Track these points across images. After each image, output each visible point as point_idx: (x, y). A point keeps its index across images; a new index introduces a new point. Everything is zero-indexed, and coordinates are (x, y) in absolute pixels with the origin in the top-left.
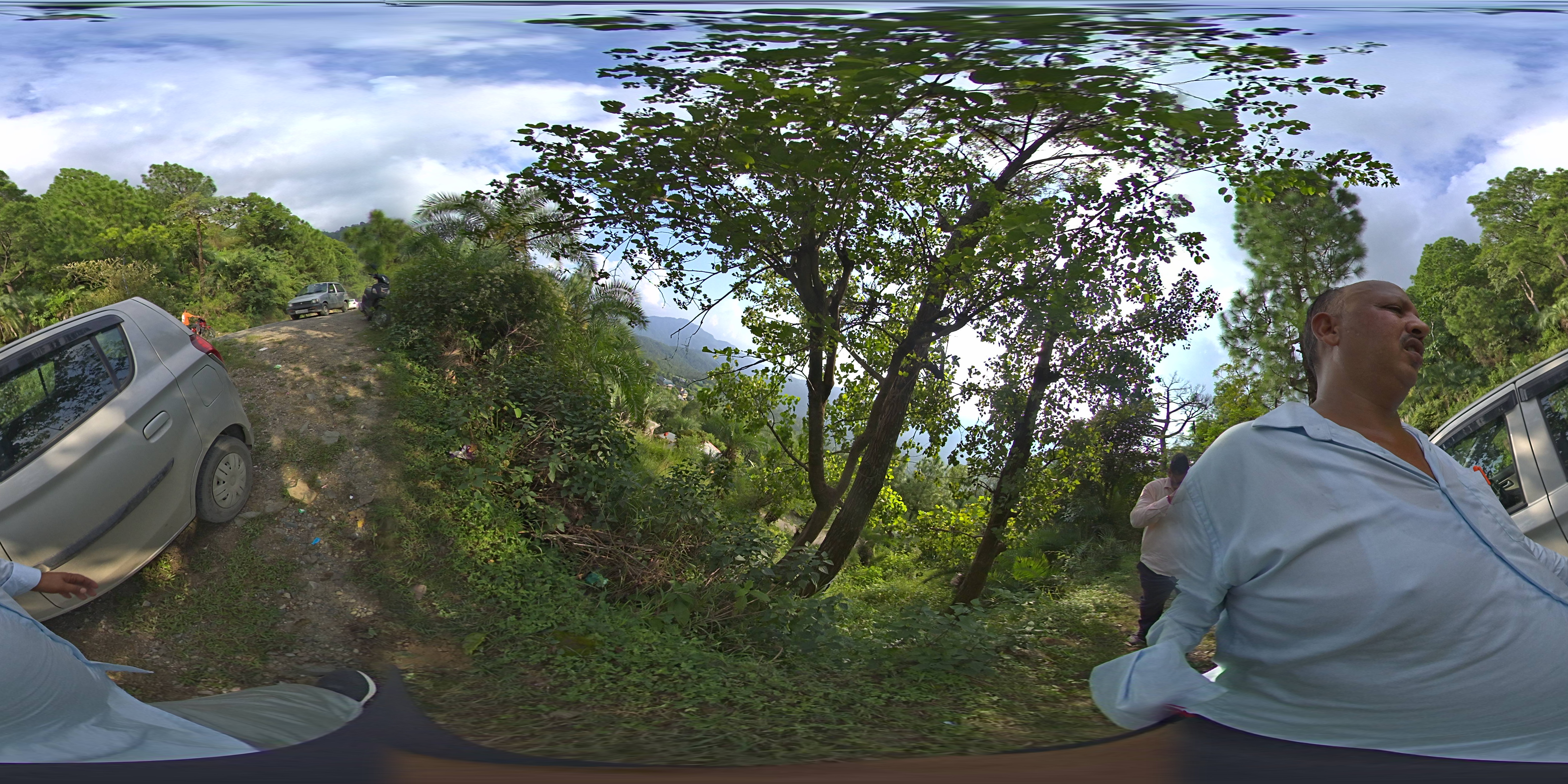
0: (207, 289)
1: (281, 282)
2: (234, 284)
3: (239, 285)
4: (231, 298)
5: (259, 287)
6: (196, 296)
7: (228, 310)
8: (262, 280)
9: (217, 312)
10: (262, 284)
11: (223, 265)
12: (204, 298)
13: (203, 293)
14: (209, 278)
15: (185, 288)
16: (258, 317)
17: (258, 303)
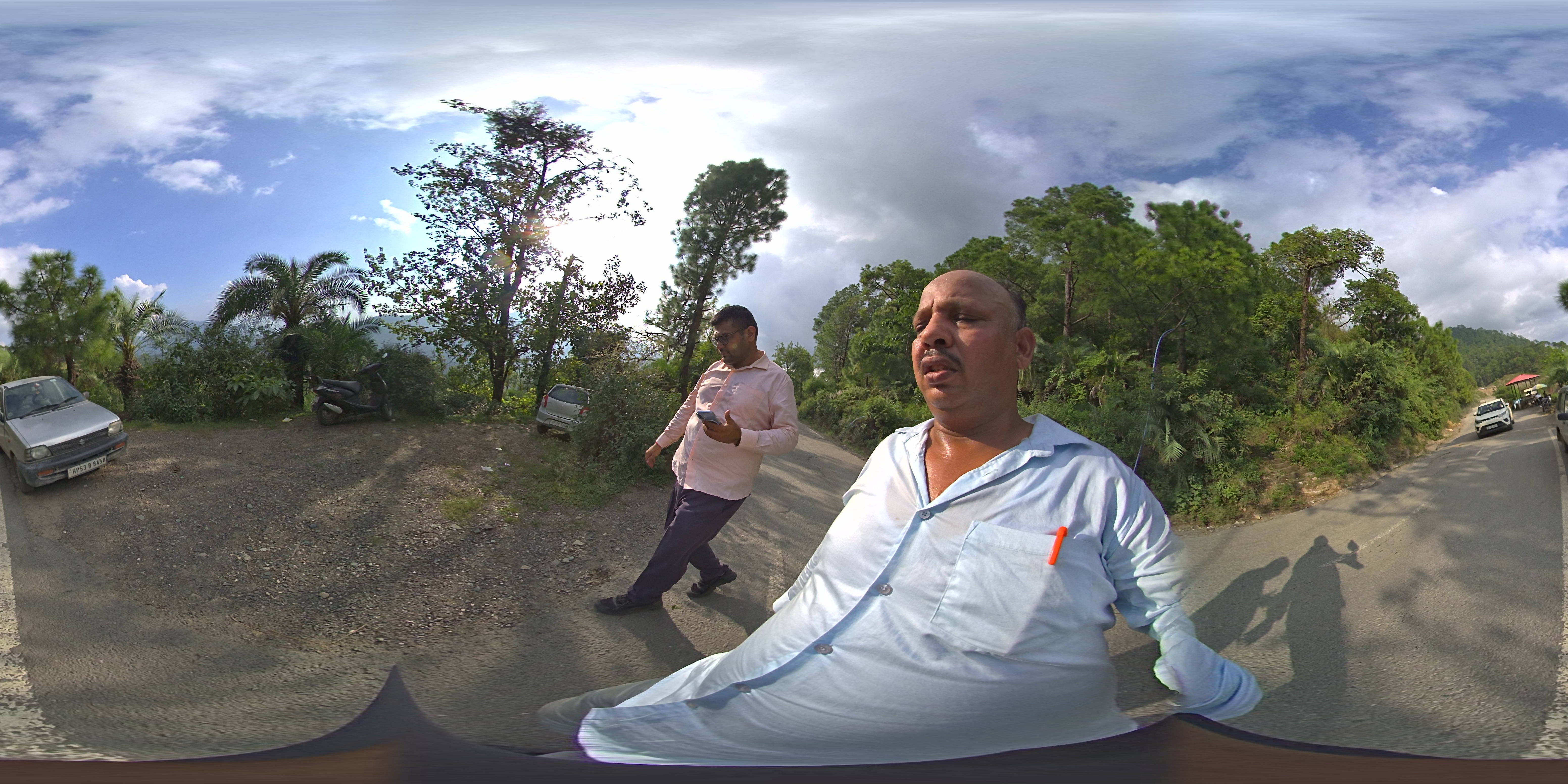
0: (1306, 393)
1: (1413, 387)
2: (1348, 388)
3: (1354, 391)
4: (1341, 411)
5: (1383, 396)
6: (1287, 403)
7: (1335, 431)
8: (1388, 384)
9: (1317, 433)
10: (1387, 390)
11: (1334, 358)
12: (1299, 407)
13: (1300, 398)
14: (1311, 374)
15: (1275, 386)
16: (1381, 444)
17: (1381, 422)
